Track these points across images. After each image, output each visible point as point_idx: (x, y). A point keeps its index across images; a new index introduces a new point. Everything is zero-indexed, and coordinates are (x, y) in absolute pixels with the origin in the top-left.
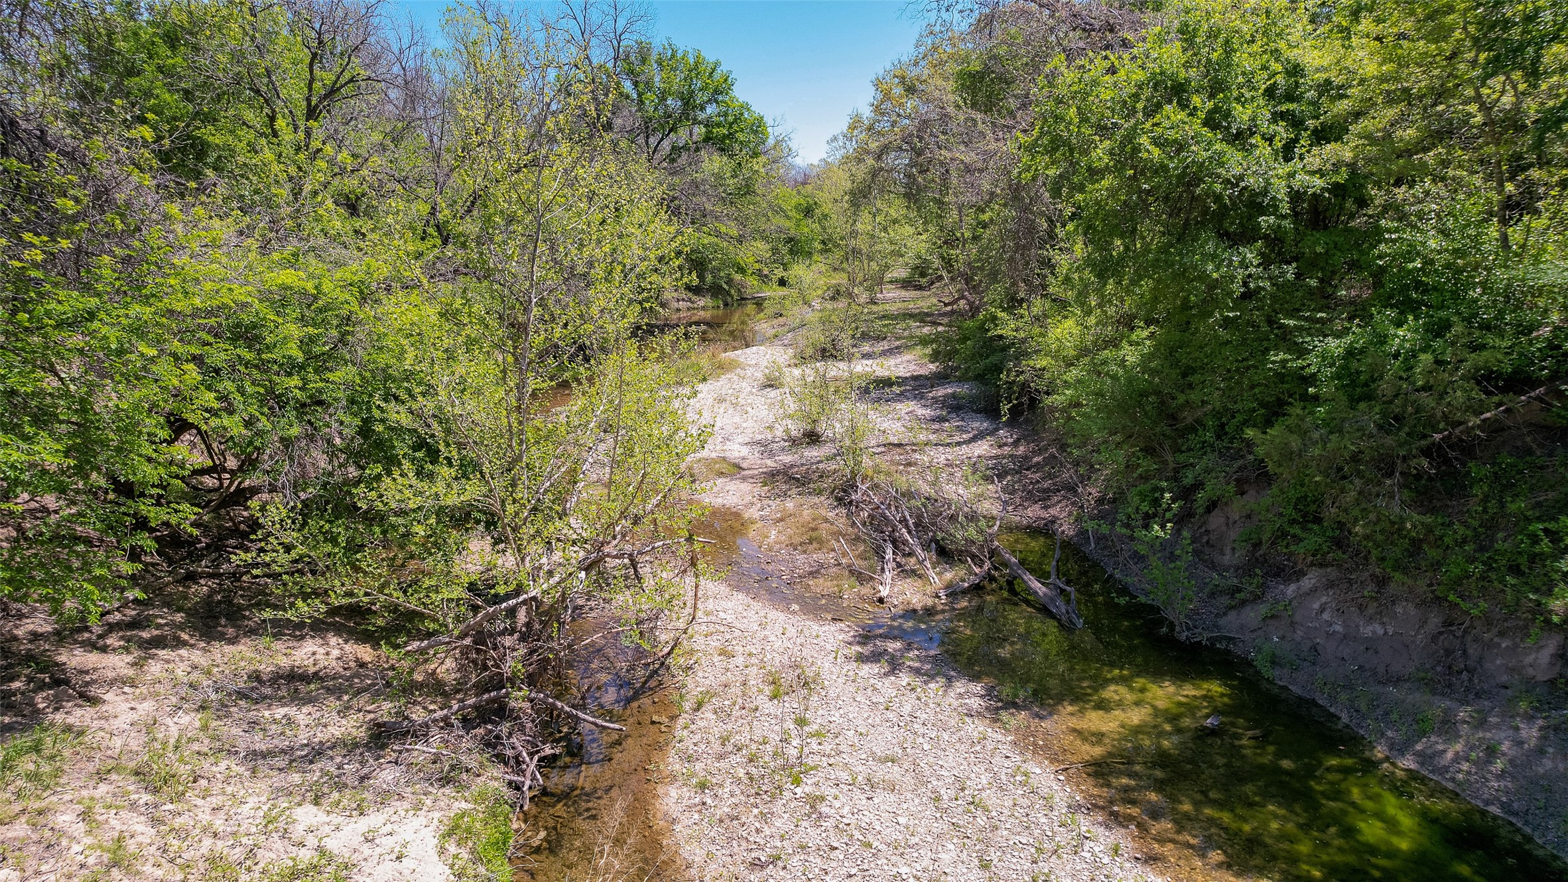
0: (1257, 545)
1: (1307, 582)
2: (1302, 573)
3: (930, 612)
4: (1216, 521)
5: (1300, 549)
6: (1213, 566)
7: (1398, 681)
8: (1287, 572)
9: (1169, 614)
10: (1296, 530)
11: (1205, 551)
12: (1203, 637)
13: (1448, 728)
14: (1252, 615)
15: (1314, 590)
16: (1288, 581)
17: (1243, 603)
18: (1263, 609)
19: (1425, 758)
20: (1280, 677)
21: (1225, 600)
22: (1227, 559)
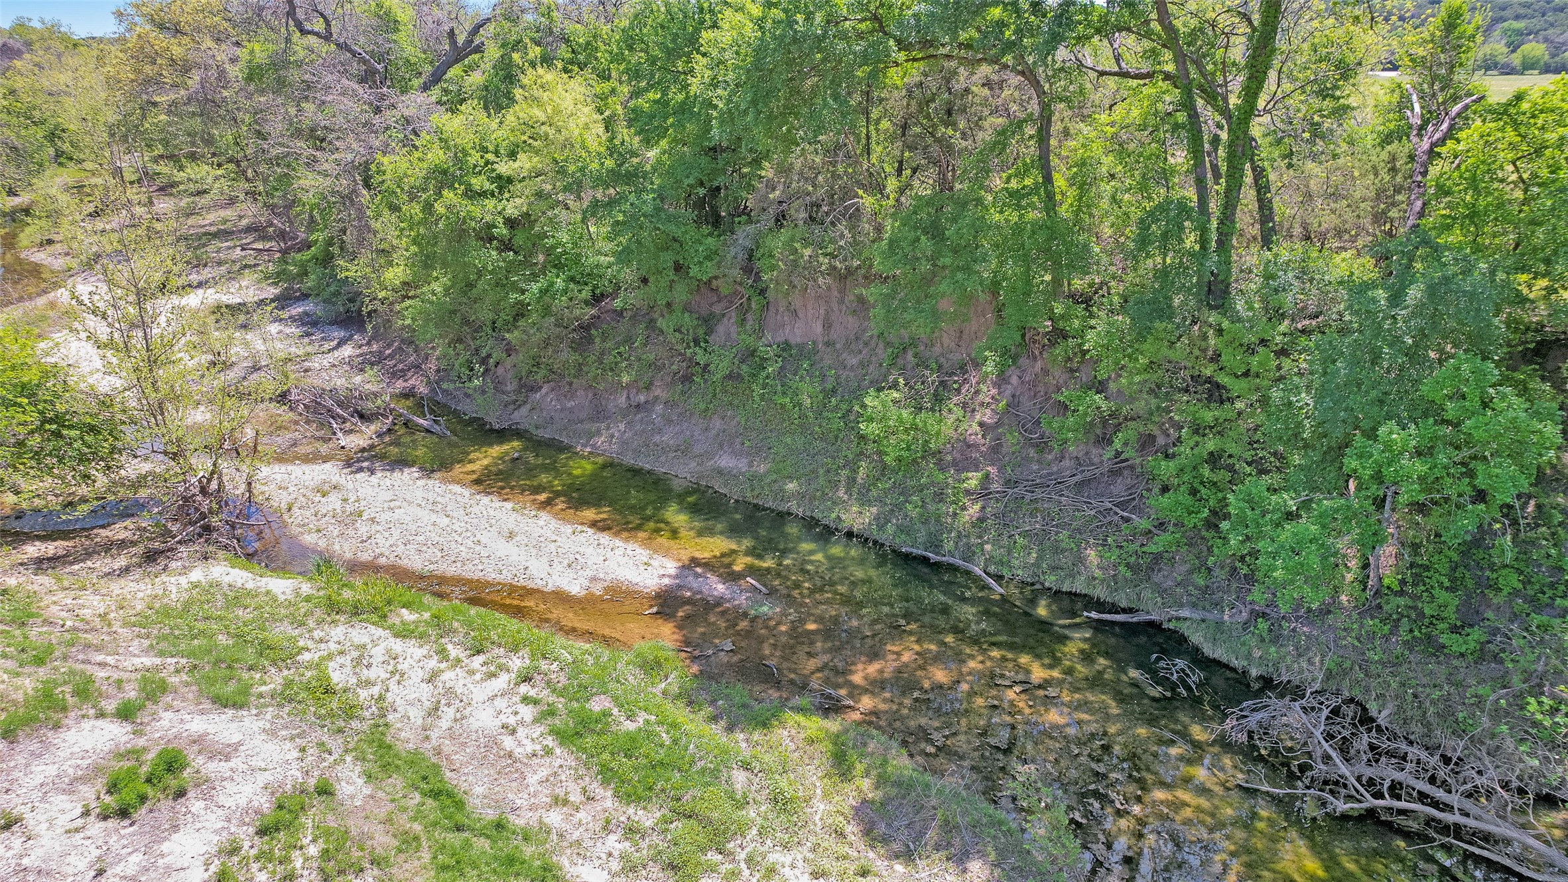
0: (521, 379)
1: (544, 391)
2: (541, 388)
3: (372, 447)
4: (500, 370)
5: (538, 377)
6: (504, 393)
7: (582, 421)
8: (534, 389)
9: (487, 419)
10: (535, 369)
11: (498, 385)
12: (506, 425)
13: (598, 433)
14: (524, 410)
15: (547, 393)
16: (536, 392)
17: (520, 406)
18: (528, 406)
19: (593, 446)
20: (540, 433)
21: (512, 407)
22: (509, 388)
